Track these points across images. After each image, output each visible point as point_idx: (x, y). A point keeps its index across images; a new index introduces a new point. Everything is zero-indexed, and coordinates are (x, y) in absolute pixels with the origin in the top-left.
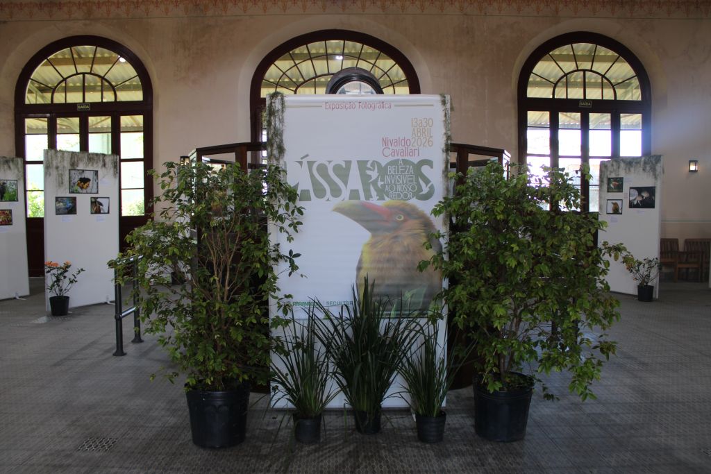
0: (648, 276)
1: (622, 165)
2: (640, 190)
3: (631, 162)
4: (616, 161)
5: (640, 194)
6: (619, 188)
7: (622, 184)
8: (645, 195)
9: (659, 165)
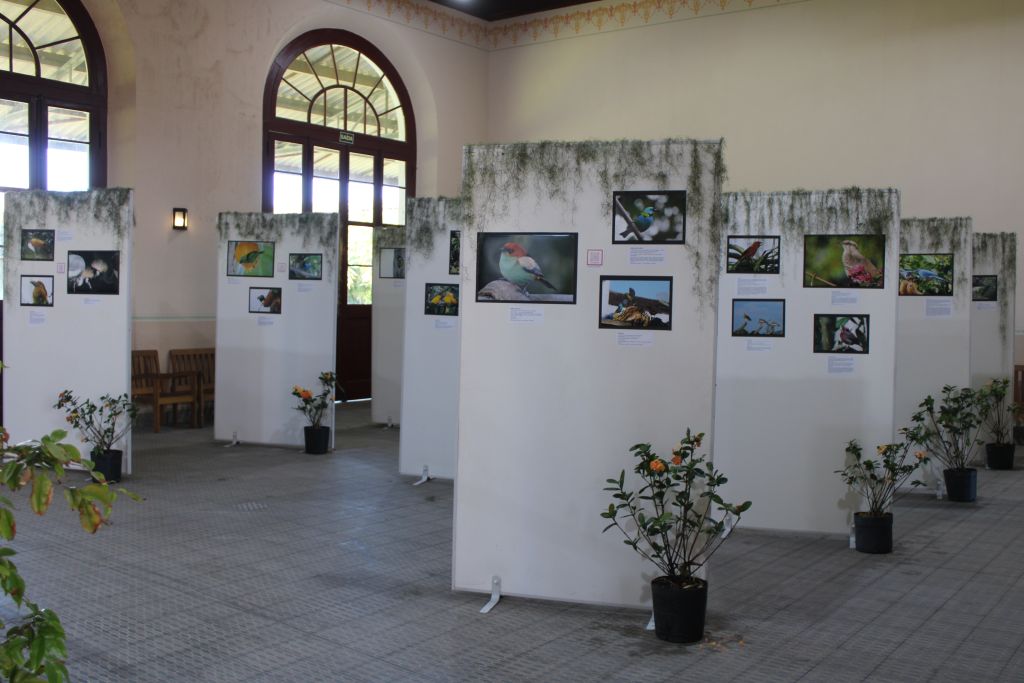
0: (110, 431)
1: (52, 204)
2: (89, 257)
3: (68, 201)
4: (39, 196)
5: (88, 265)
6: (47, 252)
7: (53, 242)
8: (100, 267)
9: (125, 208)
